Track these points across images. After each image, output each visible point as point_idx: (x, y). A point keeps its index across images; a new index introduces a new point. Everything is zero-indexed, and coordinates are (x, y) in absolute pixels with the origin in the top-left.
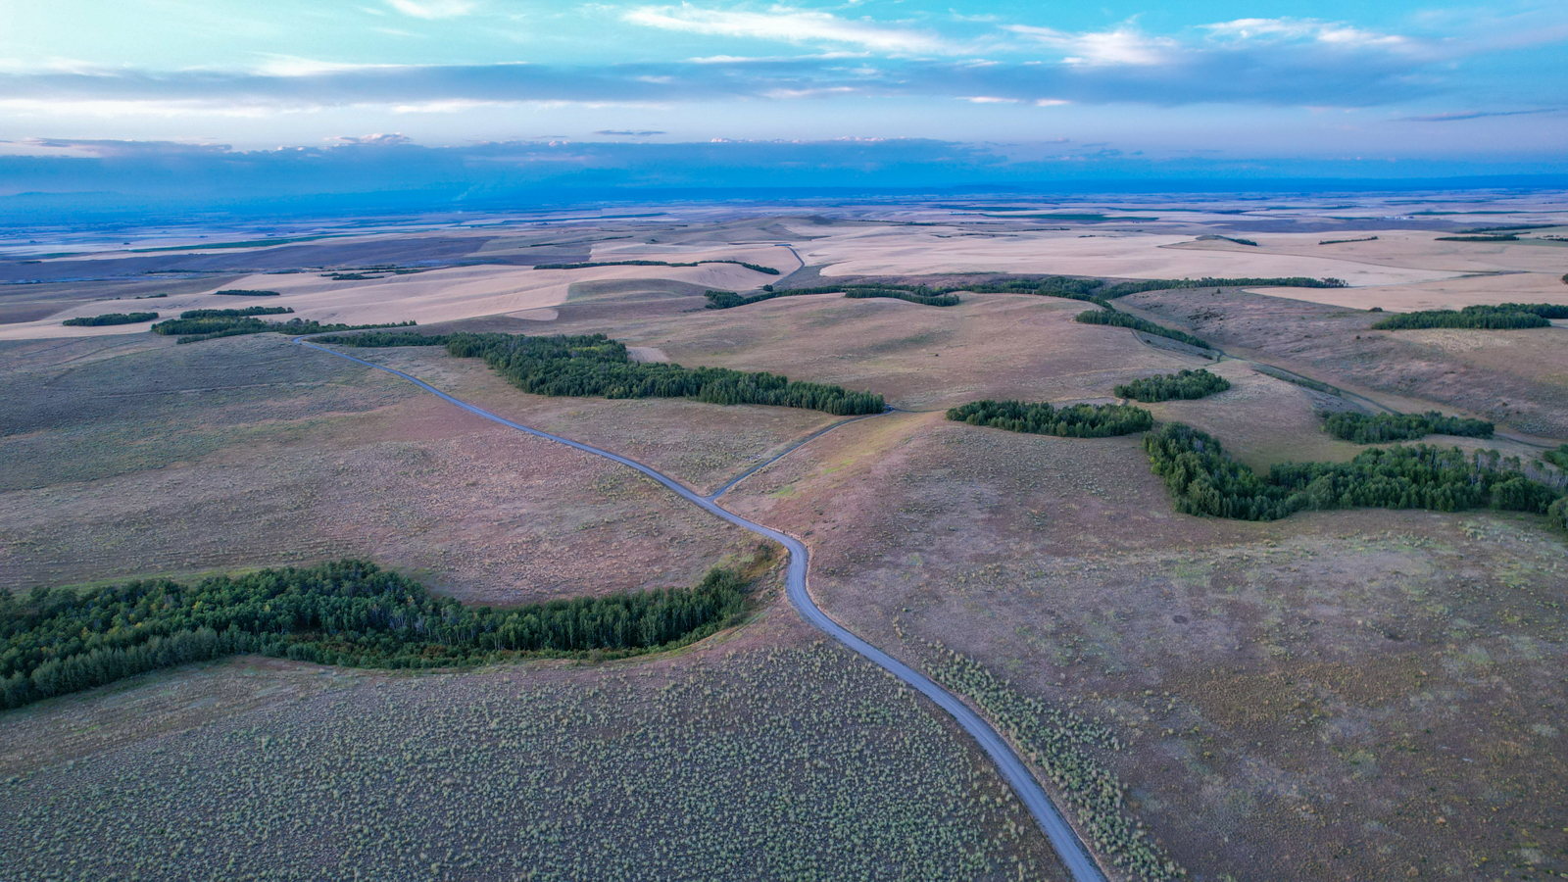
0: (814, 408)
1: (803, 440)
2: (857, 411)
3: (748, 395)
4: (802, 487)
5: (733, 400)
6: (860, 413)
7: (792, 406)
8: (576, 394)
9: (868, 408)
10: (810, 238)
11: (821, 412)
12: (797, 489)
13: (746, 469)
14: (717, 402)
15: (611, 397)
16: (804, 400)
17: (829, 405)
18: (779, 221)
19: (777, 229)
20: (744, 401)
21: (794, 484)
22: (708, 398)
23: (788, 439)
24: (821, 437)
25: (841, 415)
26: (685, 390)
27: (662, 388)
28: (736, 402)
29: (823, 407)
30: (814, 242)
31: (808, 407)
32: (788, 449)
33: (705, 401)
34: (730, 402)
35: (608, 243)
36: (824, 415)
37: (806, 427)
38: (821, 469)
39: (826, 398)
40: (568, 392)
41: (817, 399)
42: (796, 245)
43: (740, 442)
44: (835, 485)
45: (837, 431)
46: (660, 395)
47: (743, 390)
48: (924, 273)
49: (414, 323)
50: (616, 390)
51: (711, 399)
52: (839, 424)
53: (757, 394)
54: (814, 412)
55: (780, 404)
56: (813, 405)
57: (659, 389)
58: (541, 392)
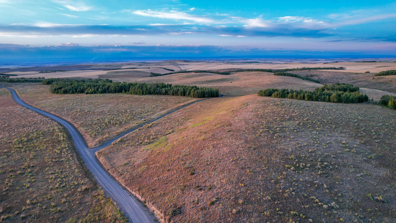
0: (184, 95)
1: (178, 108)
2: (206, 95)
3: (152, 90)
4: (175, 139)
5: (145, 93)
6: (208, 97)
7: (173, 95)
8: (73, 93)
9: (211, 94)
10: (183, 65)
11: (188, 97)
12: (169, 141)
13: (136, 125)
14: (136, 94)
15: (87, 93)
16: (179, 92)
17: (192, 93)
18: (175, 61)
19: (175, 63)
20: (150, 93)
21: (167, 136)
22: (133, 92)
23: (169, 108)
24: (188, 107)
25: (198, 98)
26: (123, 89)
27: (112, 89)
28: (146, 94)
29: (189, 94)
30: (184, 66)
31: (181, 95)
32: (169, 113)
33: (131, 94)
34: (143, 94)
35: (127, 66)
36: (190, 98)
37: (180, 103)
38: (189, 124)
39: (190, 90)
40: (69, 92)
41: (186, 91)
42: (179, 66)
43: (140, 110)
44: (203, 137)
45: (197, 104)
46: (111, 92)
47: (150, 88)
48: (217, 69)
49: (44, 78)
50: (90, 90)
51: (134, 93)
52: (198, 101)
53: (156, 90)
54: (184, 97)
55: (168, 94)
56: (184, 94)
57: (111, 89)
58: (58, 93)
